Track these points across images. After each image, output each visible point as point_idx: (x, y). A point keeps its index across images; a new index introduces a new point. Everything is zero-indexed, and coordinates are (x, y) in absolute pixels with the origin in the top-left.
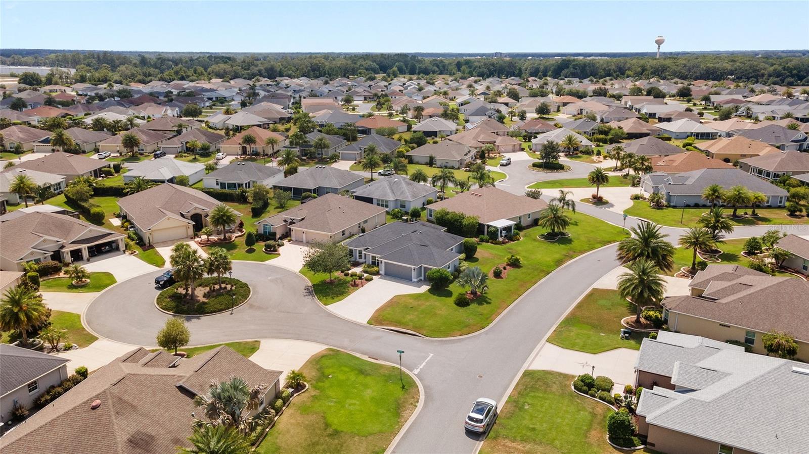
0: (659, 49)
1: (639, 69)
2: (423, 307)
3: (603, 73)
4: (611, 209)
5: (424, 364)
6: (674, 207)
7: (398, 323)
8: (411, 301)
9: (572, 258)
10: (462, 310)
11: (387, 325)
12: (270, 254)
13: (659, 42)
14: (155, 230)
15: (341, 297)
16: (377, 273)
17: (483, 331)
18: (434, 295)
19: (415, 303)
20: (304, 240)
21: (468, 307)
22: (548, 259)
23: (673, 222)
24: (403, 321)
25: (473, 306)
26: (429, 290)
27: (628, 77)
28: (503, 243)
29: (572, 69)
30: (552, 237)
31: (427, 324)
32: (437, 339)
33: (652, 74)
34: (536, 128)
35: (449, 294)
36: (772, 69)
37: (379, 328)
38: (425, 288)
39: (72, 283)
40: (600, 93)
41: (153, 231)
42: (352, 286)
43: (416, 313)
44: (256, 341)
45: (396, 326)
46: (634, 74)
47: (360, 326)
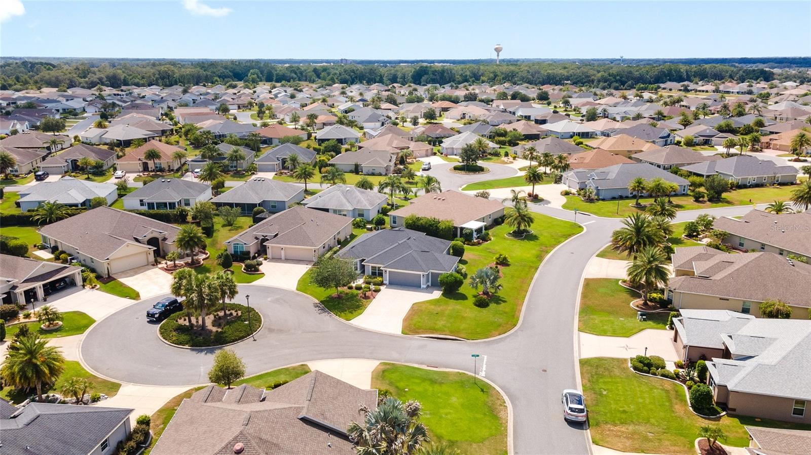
0: (498, 56)
1: (492, 75)
2: (447, 312)
3: (460, 79)
4: (549, 205)
5: (484, 366)
6: (603, 200)
7: (433, 330)
8: (433, 307)
9: (547, 252)
10: (484, 311)
11: (423, 333)
12: (253, 274)
13: (498, 50)
14: (114, 259)
15: (359, 311)
16: (382, 284)
17: (516, 328)
18: (450, 299)
19: (439, 309)
20: (283, 257)
21: (489, 308)
22: (528, 256)
23: (610, 214)
24: (437, 327)
25: (493, 306)
26: (442, 294)
27: (483, 82)
28: (479, 244)
29: (431, 75)
30: (520, 234)
31: (461, 328)
32: (479, 341)
33: (503, 79)
34: (437, 132)
35: (463, 297)
36: (599, 75)
37: (416, 336)
38: (437, 294)
39: (40, 328)
40: (471, 98)
41: (111, 260)
42: (363, 298)
43: (444, 318)
44: (302, 365)
45: (433, 333)
46: (488, 79)
47: (397, 337)
